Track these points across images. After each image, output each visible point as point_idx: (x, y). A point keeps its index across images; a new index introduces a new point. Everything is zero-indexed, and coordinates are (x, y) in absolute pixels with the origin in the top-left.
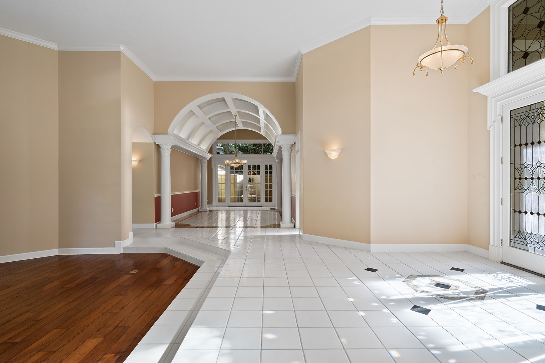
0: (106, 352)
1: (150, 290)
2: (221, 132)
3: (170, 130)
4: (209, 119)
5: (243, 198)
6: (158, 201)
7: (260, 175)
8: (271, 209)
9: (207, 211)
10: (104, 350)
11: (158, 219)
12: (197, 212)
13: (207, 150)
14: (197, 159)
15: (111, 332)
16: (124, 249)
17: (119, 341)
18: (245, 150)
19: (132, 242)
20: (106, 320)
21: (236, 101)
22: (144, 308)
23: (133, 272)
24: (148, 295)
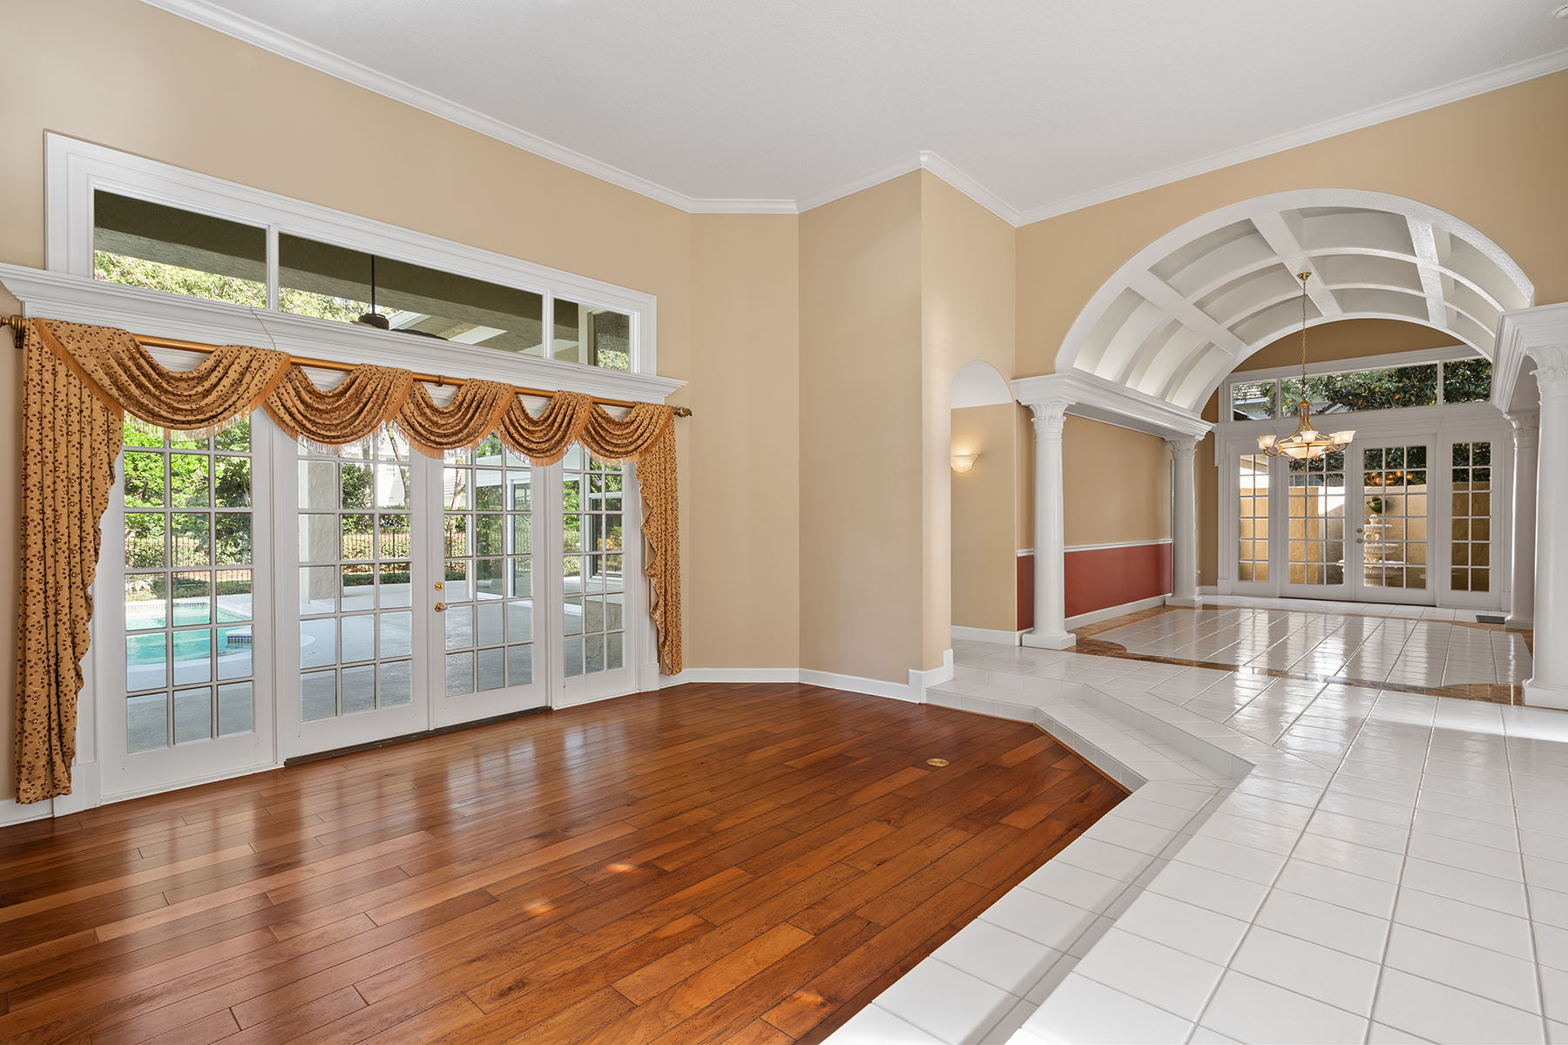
0: (807, 980)
1: (963, 829)
2: (1248, 344)
3: (1060, 360)
4: (1200, 305)
5: (1343, 570)
6: (1027, 568)
7: (1425, 485)
8: (1478, 617)
9: (1193, 608)
10: (804, 974)
11: (1026, 619)
12: (1160, 606)
13: (1194, 410)
14: (1160, 440)
15: (835, 923)
16: (930, 692)
17: (844, 961)
18: (1359, 399)
19: (951, 678)
20: (834, 885)
21: (1305, 220)
22: (931, 882)
23: (934, 764)
24: (953, 845)
